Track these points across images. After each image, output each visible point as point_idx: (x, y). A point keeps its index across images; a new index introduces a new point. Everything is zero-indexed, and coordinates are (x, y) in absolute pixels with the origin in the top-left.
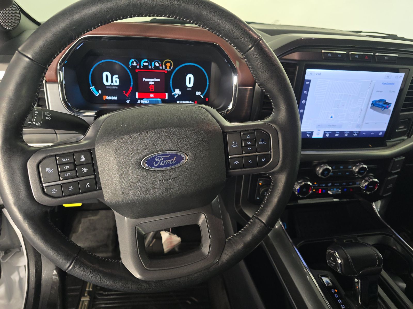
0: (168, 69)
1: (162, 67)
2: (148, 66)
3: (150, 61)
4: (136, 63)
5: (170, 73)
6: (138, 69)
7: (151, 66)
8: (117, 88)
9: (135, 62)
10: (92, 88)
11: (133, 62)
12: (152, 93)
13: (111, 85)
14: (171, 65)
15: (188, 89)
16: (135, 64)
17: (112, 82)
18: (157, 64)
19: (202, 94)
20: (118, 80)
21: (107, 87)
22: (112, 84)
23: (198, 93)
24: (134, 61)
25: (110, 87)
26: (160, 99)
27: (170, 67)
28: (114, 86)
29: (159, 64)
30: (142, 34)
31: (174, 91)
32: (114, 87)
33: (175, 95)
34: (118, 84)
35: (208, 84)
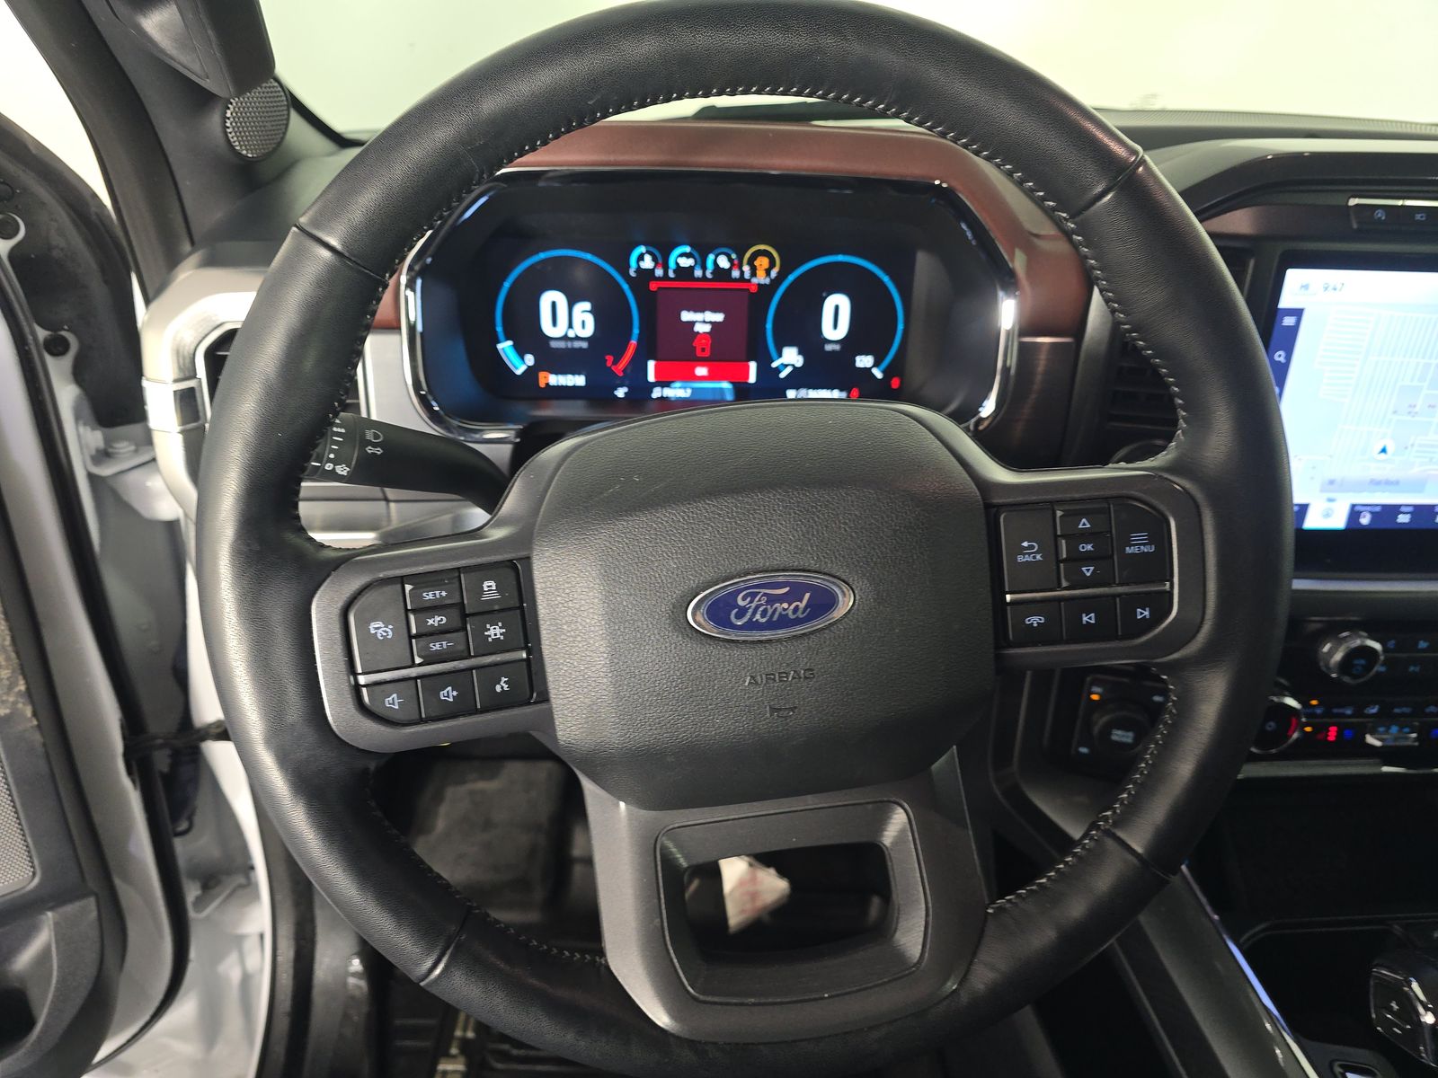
0: (761, 279)
1: (742, 273)
2: (691, 269)
3: (701, 252)
4: (655, 259)
5: (767, 291)
6: (659, 279)
7: (704, 268)
8: (584, 345)
9: (648, 258)
10: (505, 347)
11: (641, 258)
12: (702, 361)
13: (565, 338)
14: (772, 265)
15: (829, 348)
16: (648, 263)
17: (570, 326)
18: (723, 262)
19: (876, 364)
20: (590, 320)
21: (553, 344)
22: (571, 334)
23: (864, 361)
24: (648, 252)
25: (562, 345)
26: (731, 383)
27: (768, 272)
28: (577, 338)
29: (730, 260)
30: (682, 158)
31: (780, 355)
32: (577, 344)
33: (781, 368)
34: (589, 331)
35: (900, 326)
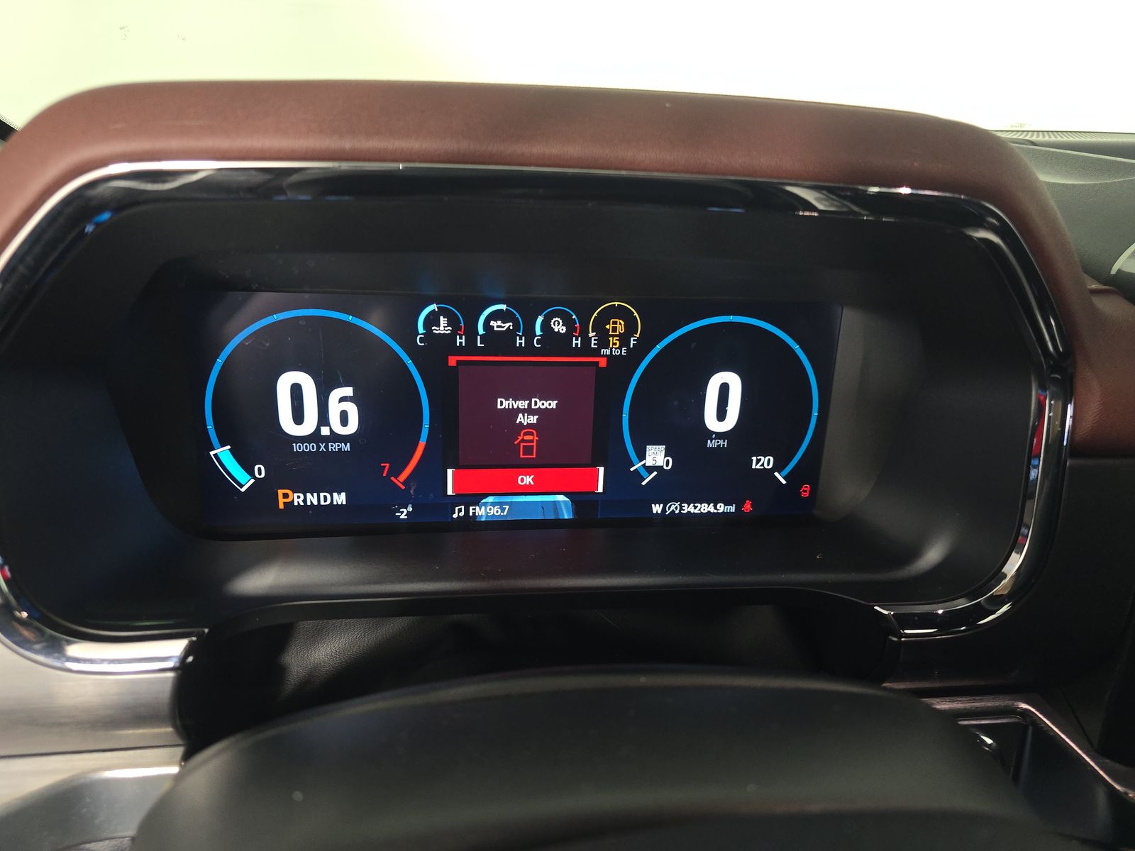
0: (615, 348)
1: (586, 340)
2: (510, 334)
3: (525, 309)
4: (452, 322)
5: (622, 367)
6: (461, 351)
7: (530, 333)
8: (346, 447)
9: (443, 320)
10: (224, 454)
11: (432, 320)
12: (526, 466)
13: (315, 437)
14: (631, 328)
15: (711, 444)
16: (443, 327)
17: (323, 418)
18: (559, 327)
19: (779, 467)
20: (352, 410)
21: (296, 447)
22: (325, 431)
23: (764, 462)
24: (442, 312)
25: (311, 447)
26: (566, 494)
27: (624, 340)
28: (334, 437)
29: (568, 322)
31: (642, 456)
32: (334, 447)
33: (643, 473)
34: (353, 427)
35: (815, 414)
